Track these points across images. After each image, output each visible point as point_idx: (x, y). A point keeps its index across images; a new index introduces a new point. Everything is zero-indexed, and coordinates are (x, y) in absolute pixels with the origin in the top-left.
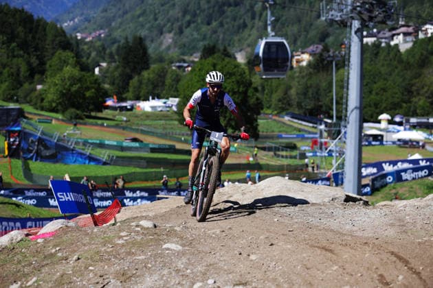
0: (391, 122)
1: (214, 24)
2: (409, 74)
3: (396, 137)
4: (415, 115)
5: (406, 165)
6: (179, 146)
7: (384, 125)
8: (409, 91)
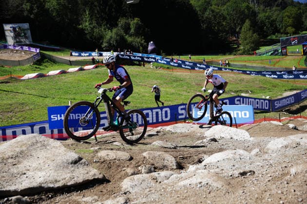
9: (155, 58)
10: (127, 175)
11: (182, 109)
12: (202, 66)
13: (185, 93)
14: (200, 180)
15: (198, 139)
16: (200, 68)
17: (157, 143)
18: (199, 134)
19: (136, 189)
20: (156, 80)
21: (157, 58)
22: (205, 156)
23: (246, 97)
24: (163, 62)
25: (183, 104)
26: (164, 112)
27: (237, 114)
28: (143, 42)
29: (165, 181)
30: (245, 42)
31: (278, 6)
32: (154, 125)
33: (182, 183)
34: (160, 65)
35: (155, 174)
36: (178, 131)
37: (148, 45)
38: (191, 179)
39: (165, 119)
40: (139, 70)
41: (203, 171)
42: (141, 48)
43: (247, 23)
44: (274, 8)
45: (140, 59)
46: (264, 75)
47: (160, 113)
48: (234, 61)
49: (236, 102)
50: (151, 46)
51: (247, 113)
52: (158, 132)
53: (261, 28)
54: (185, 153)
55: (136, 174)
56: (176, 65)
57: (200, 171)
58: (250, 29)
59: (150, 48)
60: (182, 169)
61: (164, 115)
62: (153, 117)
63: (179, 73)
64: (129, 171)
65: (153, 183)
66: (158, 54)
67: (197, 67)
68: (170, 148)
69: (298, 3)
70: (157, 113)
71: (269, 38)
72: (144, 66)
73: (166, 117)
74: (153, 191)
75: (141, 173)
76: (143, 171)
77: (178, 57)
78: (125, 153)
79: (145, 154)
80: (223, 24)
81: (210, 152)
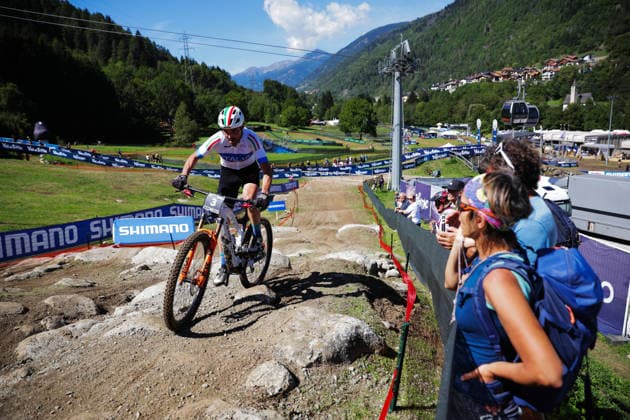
0: (442, 127)
1: (367, 84)
2: (452, 103)
3: (443, 134)
4: (454, 123)
5: (436, 151)
6: (338, 141)
7: (439, 128)
8: (451, 112)
9: (47, 149)
10: (23, 336)
11: (95, 226)
12: (122, 161)
13: (98, 201)
14: (132, 326)
15: (124, 268)
16: (120, 164)
17: (64, 282)
18: (124, 262)
19: (41, 353)
20: (52, 181)
21: (50, 148)
22: (136, 292)
23: (184, 205)
24: (60, 154)
25: (97, 219)
26: (67, 232)
27: (174, 228)
28: (24, 121)
29: (84, 335)
30: (181, 131)
31: (219, 88)
32: (52, 253)
33: (109, 334)
34: (55, 158)
35: (68, 328)
36: (94, 259)
37: (34, 126)
38: (120, 327)
39: (69, 242)
40: (20, 166)
41: (135, 313)
42: (21, 131)
43: (182, 106)
44: (215, 90)
45: (21, 148)
46: (206, 175)
47: (61, 233)
48: (167, 155)
49: (172, 212)
50: (39, 128)
51: (186, 226)
52: (61, 264)
53: (200, 114)
54: (106, 291)
55: (38, 332)
56: (83, 159)
57: (131, 314)
58: (186, 114)
59: (37, 132)
60: (105, 313)
61: (67, 235)
62: (49, 241)
63: (88, 172)
64: (25, 329)
65: (66, 341)
66: (53, 142)
67: (115, 162)
68: (85, 287)
69: (242, 88)
70: (56, 234)
71: (210, 126)
72: (28, 159)
73: (71, 238)
74: (69, 351)
75: (45, 330)
76: (48, 325)
77: (85, 146)
78: (15, 304)
79: (47, 301)
80: (150, 105)
81: (141, 285)
